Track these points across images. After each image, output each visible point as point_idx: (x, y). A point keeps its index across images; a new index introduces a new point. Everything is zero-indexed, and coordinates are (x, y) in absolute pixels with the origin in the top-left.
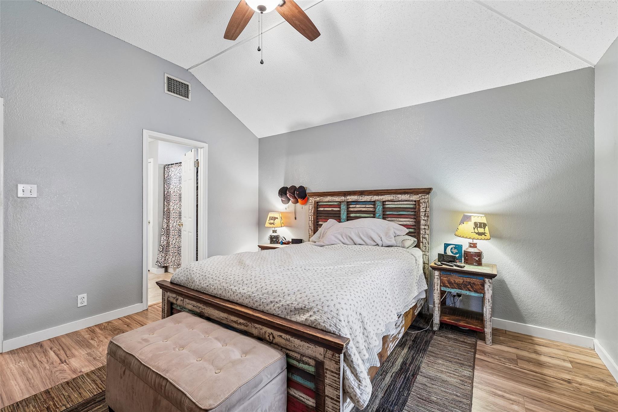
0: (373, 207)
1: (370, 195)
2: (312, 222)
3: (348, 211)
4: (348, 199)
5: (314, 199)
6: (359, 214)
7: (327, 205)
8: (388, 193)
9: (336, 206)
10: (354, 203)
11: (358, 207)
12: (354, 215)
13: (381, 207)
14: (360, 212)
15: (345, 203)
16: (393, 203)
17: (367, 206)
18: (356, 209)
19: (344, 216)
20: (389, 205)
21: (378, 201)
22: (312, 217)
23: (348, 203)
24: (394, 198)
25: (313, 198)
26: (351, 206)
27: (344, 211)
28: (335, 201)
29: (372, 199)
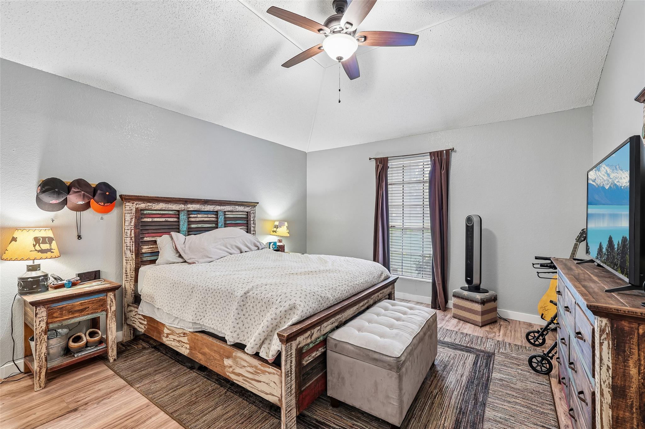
0: (215, 216)
1: (213, 205)
2: (131, 239)
3: (189, 222)
4: (190, 208)
5: (134, 205)
6: (201, 225)
7: (158, 214)
8: (230, 204)
9: (171, 215)
10: (195, 213)
11: (200, 217)
12: (195, 225)
13: (223, 217)
14: (202, 222)
15: (186, 212)
16: (232, 213)
17: (209, 216)
18: (198, 220)
19: (184, 226)
20: (229, 215)
21: (220, 211)
22: (131, 232)
23: (189, 212)
24: (234, 209)
25: (133, 203)
26: (191, 216)
27: (183, 221)
28: (171, 209)
29: (215, 208)
